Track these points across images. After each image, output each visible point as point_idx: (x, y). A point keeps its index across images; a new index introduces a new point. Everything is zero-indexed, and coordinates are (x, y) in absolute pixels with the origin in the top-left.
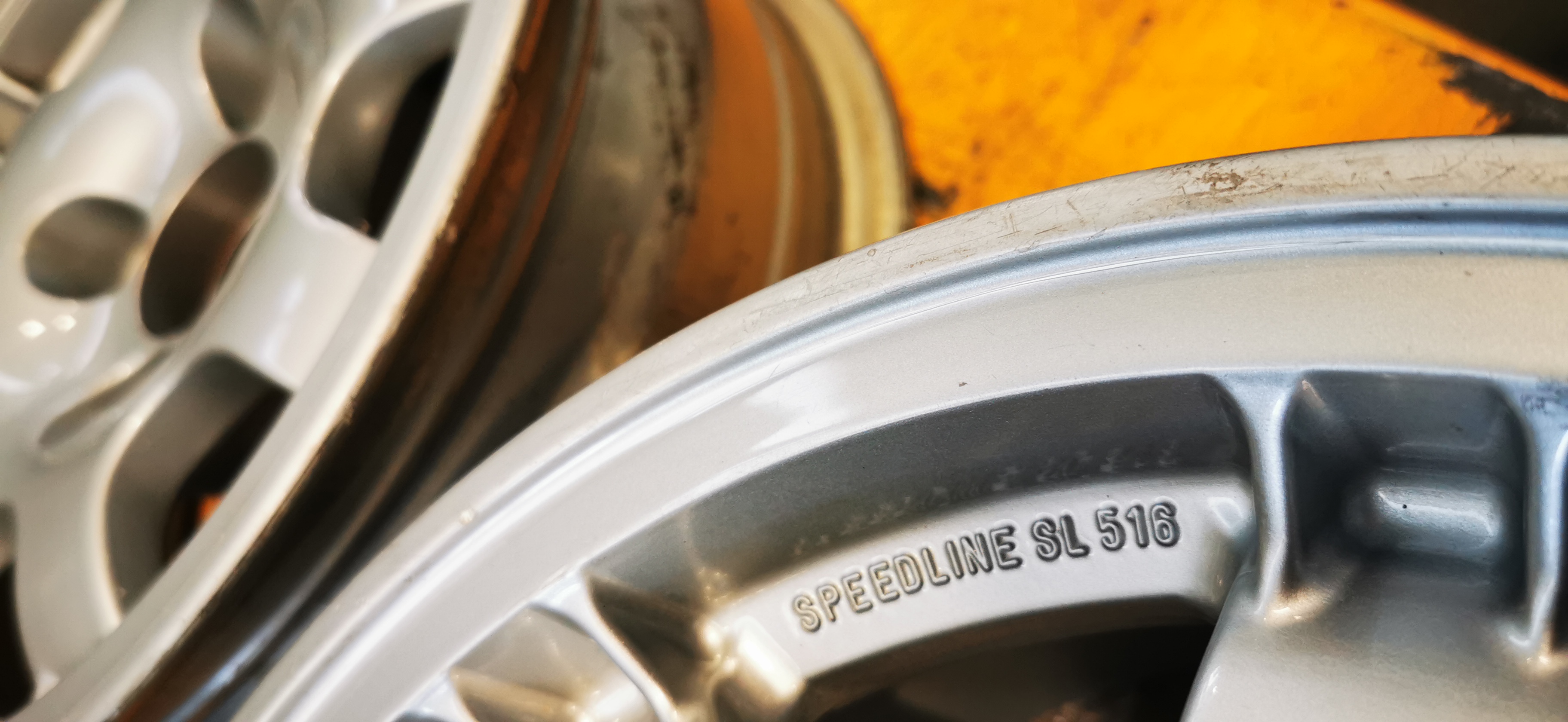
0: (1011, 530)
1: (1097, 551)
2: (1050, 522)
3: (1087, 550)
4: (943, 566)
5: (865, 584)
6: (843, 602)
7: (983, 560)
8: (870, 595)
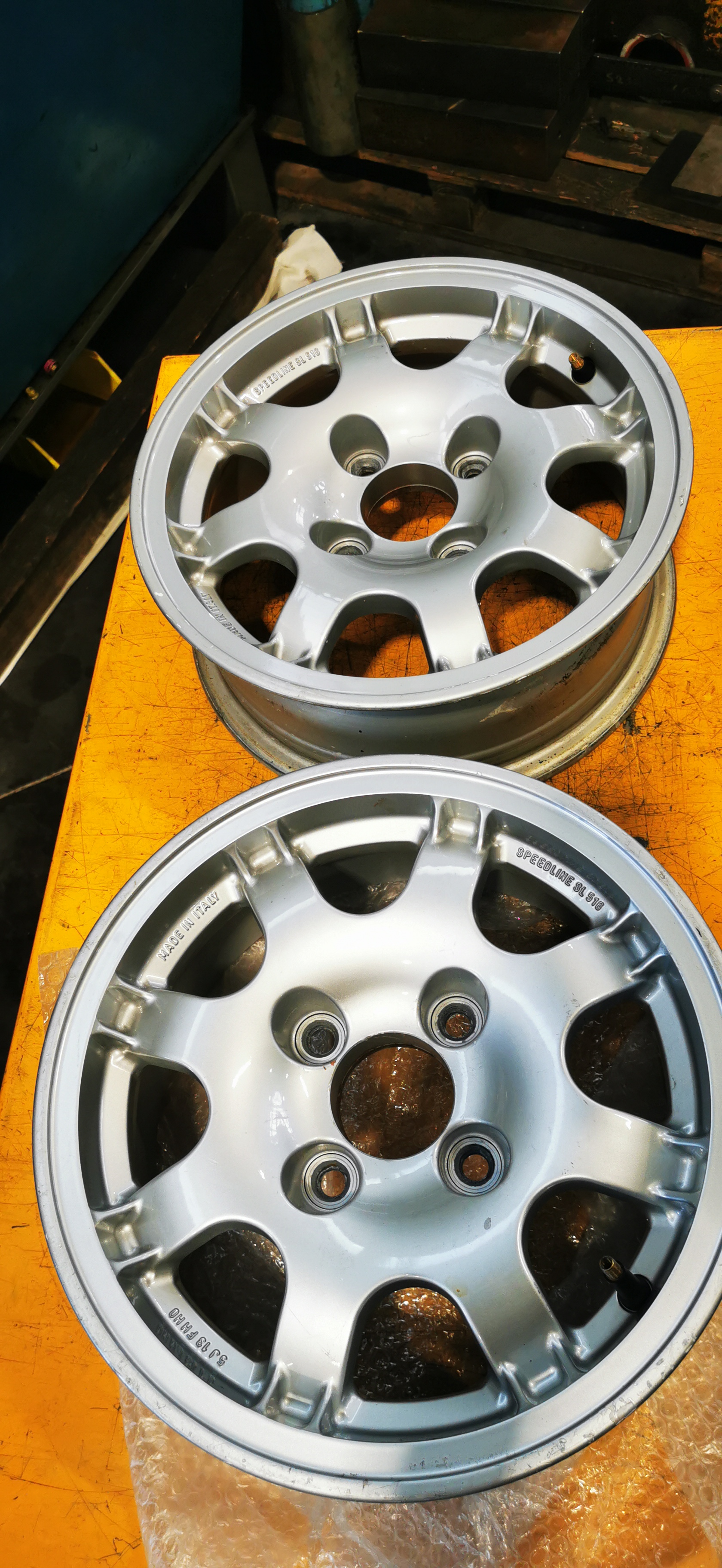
0: (574, 879)
1: (584, 898)
2: (582, 885)
3: (582, 896)
4: (555, 871)
5: (538, 859)
6: (530, 858)
7: (563, 878)
8: (536, 862)
